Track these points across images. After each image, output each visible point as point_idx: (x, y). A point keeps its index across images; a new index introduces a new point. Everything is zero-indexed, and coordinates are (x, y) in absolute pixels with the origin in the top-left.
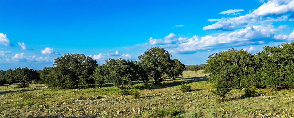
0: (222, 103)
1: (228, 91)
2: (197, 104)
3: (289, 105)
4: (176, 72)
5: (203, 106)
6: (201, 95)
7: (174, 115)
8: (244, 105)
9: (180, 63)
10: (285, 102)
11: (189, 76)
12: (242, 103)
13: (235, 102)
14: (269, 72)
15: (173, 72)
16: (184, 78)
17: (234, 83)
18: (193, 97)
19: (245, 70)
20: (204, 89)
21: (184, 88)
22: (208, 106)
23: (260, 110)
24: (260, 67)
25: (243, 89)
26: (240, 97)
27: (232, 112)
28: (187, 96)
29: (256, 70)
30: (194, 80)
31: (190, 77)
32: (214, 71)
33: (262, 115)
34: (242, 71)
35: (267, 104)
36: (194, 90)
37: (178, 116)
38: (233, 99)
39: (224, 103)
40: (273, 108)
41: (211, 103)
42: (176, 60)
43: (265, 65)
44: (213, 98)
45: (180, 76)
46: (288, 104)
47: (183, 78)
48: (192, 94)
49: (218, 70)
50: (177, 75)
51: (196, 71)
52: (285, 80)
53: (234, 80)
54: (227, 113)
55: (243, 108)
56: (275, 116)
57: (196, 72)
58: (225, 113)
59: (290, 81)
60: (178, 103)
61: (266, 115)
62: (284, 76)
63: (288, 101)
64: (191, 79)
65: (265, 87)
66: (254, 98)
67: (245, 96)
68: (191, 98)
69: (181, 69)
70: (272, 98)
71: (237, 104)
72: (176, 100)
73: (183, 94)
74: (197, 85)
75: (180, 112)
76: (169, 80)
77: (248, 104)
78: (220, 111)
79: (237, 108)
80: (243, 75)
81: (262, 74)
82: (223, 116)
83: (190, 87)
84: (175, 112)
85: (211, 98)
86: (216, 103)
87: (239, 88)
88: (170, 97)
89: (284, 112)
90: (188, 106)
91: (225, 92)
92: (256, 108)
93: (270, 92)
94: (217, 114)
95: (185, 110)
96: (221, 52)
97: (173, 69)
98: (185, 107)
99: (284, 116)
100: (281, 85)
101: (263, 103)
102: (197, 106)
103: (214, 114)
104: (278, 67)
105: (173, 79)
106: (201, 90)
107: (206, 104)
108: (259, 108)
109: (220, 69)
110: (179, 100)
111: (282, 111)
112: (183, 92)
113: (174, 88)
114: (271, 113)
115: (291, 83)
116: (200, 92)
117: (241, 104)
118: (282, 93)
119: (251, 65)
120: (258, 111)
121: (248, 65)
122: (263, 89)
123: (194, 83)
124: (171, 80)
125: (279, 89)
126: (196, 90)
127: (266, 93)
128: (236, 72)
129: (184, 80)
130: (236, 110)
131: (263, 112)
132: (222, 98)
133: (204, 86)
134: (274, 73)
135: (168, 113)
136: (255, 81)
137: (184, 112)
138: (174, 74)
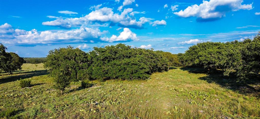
0: (62, 96)
1: (67, 84)
2: (37, 100)
3: (111, 93)
4: (13, 66)
5: (44, 101)
6: (42, 90)
7: (11, 115)
8: (80, 96)
9: (18, 56)
10: (108, 90)
11: (29, 69)
12: (79, 94)
13: (73, 94)
14: (98, 67)
15: (10, 66)
16: (24, 72)
17: (72, 77)
18: (34, 92)
19: (81, 65)
20: (45, 83)
21: (23, 83)
22: (49, 100)
23: (92, 99)
24: (92, 63)
25: (80, 81)
26: (77, 89)
27: (71, 103)
28: (26, 92)
29: (89, 65)
30: (35, 74)
31: (30, 71)
32: (54, 66)
33: (93, 103)
34: (79, 66)
35: (97, 94)
36: (34, 85)
37: (16, 116)
38: (71, 91)
39: (64, 96)
40: (101, 96)
41: (52, 97)
42: (12, 53)
43: (95, 62)
44: (54, 91)
45: (18, 70)
46: (110, 91)
47: (22, 72)
48: (32, 89)
49: (58, 65)
50: (14, 69)
51: (37, 64)
52: (109, 73)
53: (72, 74)
54: (66, 105)
55: (79, 99)
56: (103, 102)
57: (36, 66)
58: (64, 106)
59: (111, 74)
60: (16, 100)
61: (97, 102)
62: (108, 70)
63: (111, 89)
64: (31, 73)
65: (96, 79)
66: (88, 89)
67: (82, 87)
68: (31, 94)
69: (20, 63)
70: (100, 88)
71: (74, 96)
72: (14, 97)
73: (22, 89)
74: (37, 79)
75: (19, 111)
76: (5, 75)
77: (83, 95)
78: (60, 104)
79: (75, 100)
80: (79, 70)
81: (93, 68)
82: (63, 108)
83: (30, 82)
84: (13, 112)
85: (52, 92)
86: (57, 96)
87: (76, 80)
88: (6, 95)
89: (108, 99)
90: (28, 102)
91: (64, 86)
92: (89, 98)
93: (99, 83)
94: (57, 108)
95: (25, 108)
96: (60, 48)
97: (9, 63)
98: (25, 104)
99: (108, 102)
100: (106, 77)
101: (94, 93)
102: (38, 102)
103: (54, 108)
104: (104, 64)
105: (9, 73)
106: (42, 84)
107: (47, 99)
108: (92, 97)
109: (60, 64)
110: (18, 97)
111: (106, 98)
112: (22, 87)
113: (11, 84)
114: (99, 101)
115: (112, 75)
116: (41, 87)
117: (78, 96)
118: (107, 83)
119: (85, 61)
120: (90, 100)
121: (83, 61)
122: (94, 80)
123: (34, 77)
124: (7, 75)
125: (105, 80)
126: (37, 85)
127: (96, 84)
128: (73, 67)
129: (23, 74)
130: (74, 101)
131: (94, 100)
132: (62, 92)
133: (45, 80)
134: (101, 68)
135: (4, 115)
136: (88, 75)
137: (23, 110)
138: (10, 69)
